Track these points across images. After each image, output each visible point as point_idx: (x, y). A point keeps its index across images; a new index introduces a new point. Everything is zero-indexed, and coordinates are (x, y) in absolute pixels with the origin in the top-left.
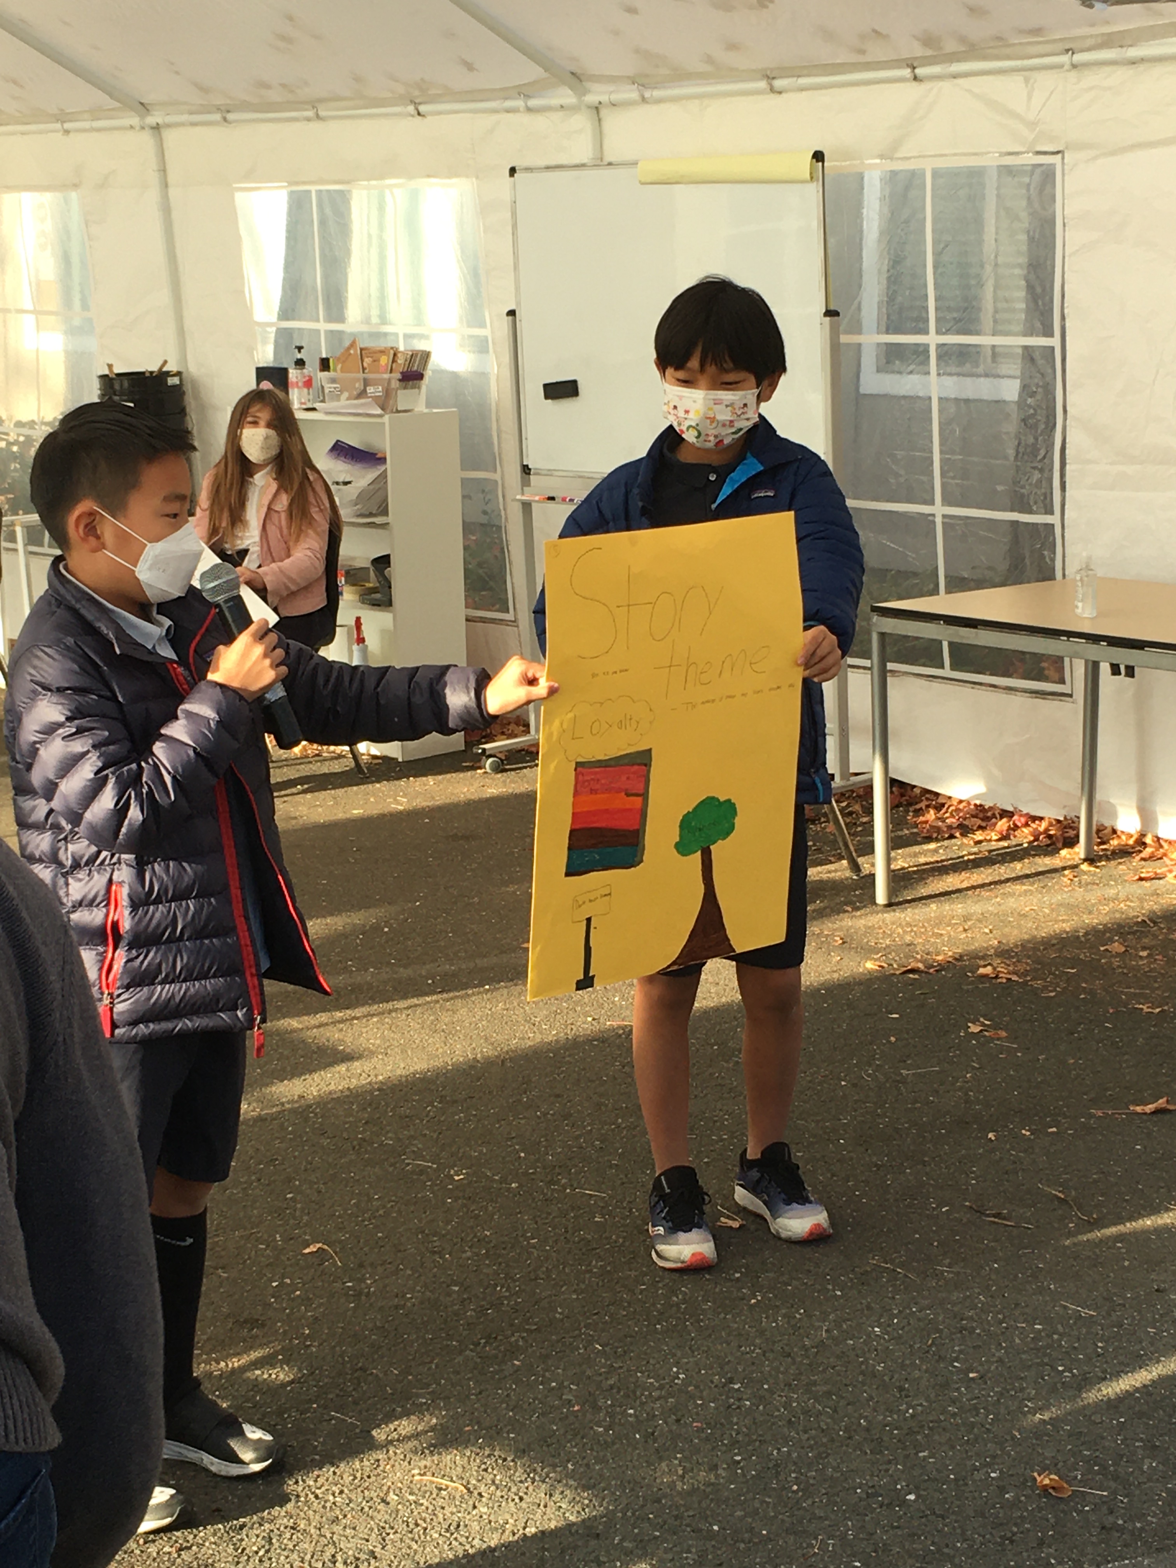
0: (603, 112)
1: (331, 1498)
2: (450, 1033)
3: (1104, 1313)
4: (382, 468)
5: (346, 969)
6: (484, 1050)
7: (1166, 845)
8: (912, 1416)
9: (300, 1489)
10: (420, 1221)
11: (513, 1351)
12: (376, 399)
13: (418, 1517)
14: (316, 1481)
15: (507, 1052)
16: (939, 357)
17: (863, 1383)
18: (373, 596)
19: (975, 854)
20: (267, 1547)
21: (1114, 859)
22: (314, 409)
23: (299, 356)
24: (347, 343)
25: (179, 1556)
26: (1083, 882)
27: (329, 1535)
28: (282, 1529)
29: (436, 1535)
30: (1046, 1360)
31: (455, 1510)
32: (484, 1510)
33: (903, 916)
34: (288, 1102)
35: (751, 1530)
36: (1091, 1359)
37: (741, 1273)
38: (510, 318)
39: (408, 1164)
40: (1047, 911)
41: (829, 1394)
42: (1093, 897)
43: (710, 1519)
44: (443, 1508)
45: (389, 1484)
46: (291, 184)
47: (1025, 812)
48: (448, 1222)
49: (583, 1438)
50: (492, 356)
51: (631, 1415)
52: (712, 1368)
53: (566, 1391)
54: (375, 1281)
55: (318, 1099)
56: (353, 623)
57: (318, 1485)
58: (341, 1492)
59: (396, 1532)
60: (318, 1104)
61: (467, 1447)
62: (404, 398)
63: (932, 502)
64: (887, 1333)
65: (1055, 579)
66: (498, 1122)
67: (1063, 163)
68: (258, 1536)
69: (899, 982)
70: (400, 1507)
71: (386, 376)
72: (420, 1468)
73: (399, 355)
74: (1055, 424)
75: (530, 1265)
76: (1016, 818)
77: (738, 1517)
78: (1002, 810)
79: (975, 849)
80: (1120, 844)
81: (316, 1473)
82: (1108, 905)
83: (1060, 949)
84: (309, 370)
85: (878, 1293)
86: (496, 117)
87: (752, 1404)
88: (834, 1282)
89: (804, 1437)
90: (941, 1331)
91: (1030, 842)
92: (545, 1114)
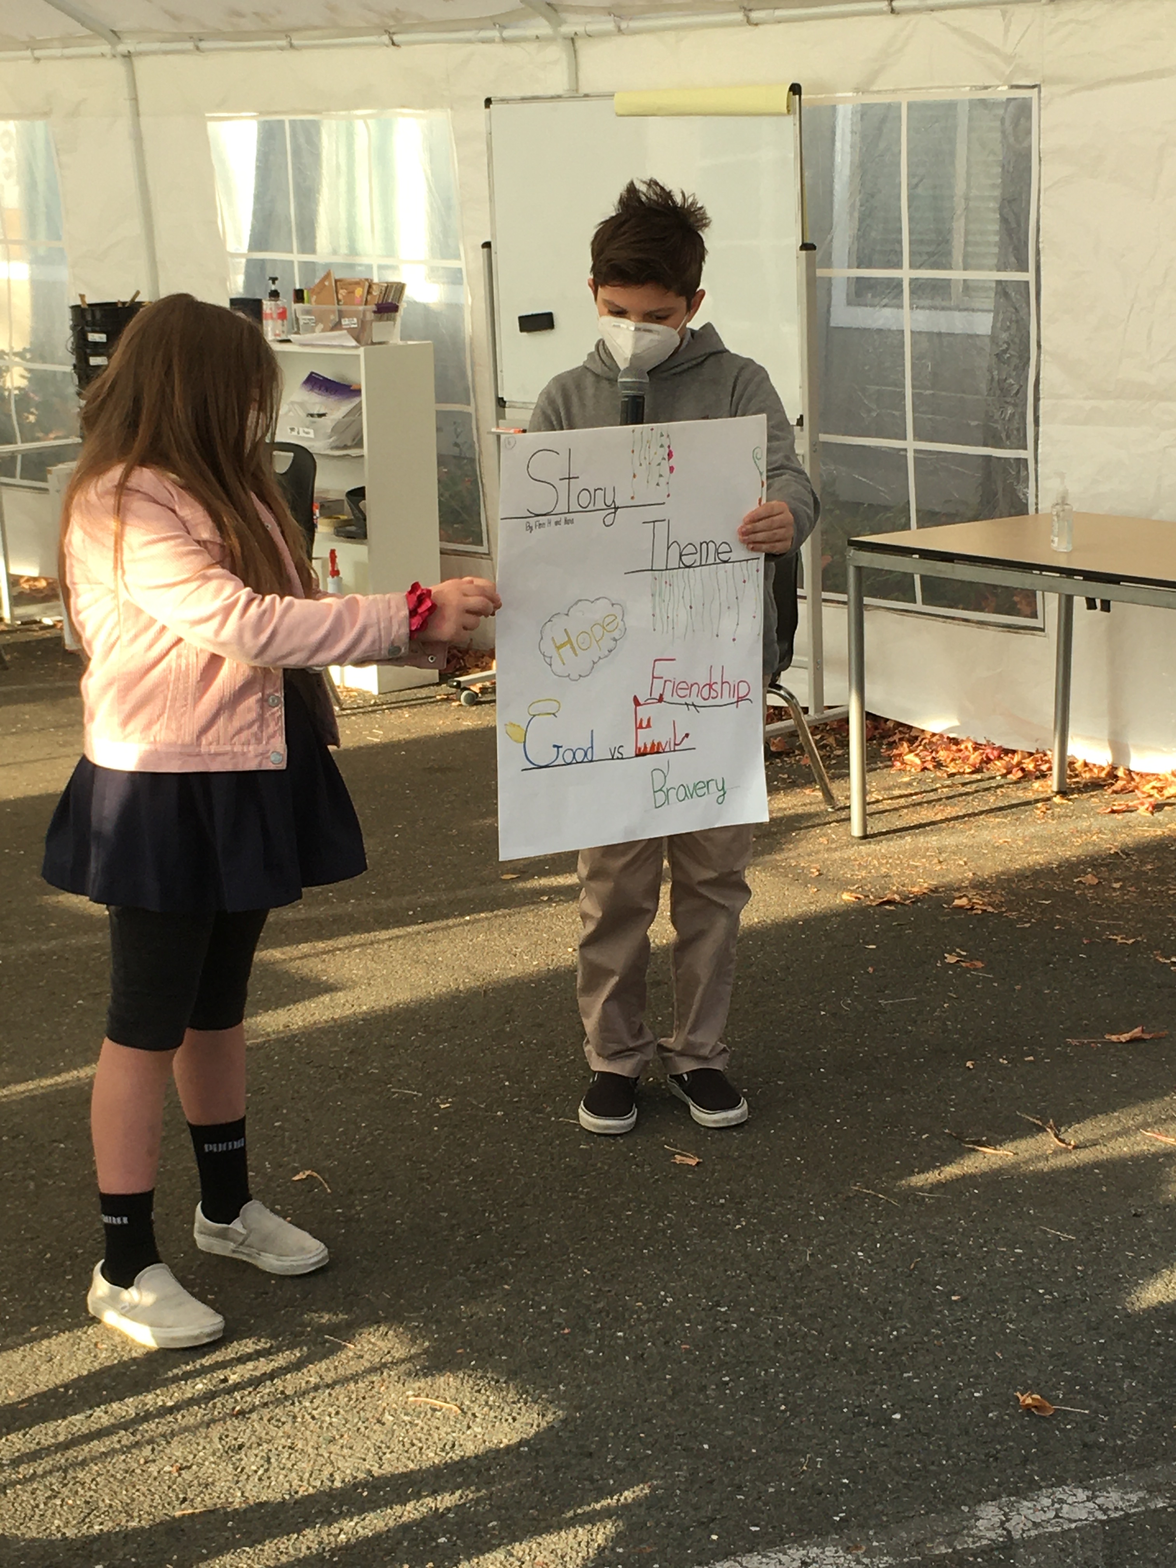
0: (579, 43)
1: (328, 1418)
2: (432, 963)
3: (1083, 1237)
4: (356, 401)
6: (465, 981)
7: (1137, 778)
8: (896, 1337)
9: (296, 1410)
10: (408, 1148)
11: (504, 1276)
12: (350, 330)
13: (413, 1437)
14: (312, 1402)
15: (489, 983)
16: (912, 292)
17: (848, 1306)
18: (349, 528)
19: (948, 786)
20: (266, 1466)
21: (1087, 792)
22: (288, 341)
23: (273, 288)
24: (321, 274)
25: (180, 1475)
26: (1056, 814)
27: (326, 1455)
28: (280, 1448)
29: (432, 1455)
30: (1027, 1283)
31: (449, 1430)
32: (478, 1430)
33: (878, 848)
34: (274, 1032)
35: (740, 1448)
36: (1071, 1282)
37: (725, 1198)
38: (486, 250)
39: (394, 1093)
40: (1021, 843)
41: (813, 1316)
42: (1066, 829)
43: (701, 1438)
44: (438, 1428)
45: (384, 1405)
46: (261, 113)
47: (997, 745)
48: (435, 1150)
49: (573, 1359)
50: (466, 288)
51: (620, 1337)
52: (698, 1291)
53: (556, 1314)
54: (364, 1207)
55: (303, 1029)
56: (327, 555)
57: (315, 1405)
58: (337, 1413)
59: (392, 1452)
60: (303, 1034)
61: (460, 1369)
62: (379, 330)
63: (905, 438)
64: (870, 1257)
65: (1027, 513)
66: (482, 1051)
67: (1039, 98)
68: (256, 1456)
69: (875, 913)
70: (395, 1427)
71: (361, 308)
72: (414, 1390)
73: (374, 287)
74: (1029, 359)
75: (517, 1192)
76: (988, 751)
77: (728, 1437)
78: (976, 743)
79: (948, 782)
80: (1092, 778)
81: (312, 1394)
82: (1080, 837)
83: (1034, 881)
84: (283, 301)
85: (861, 1218)
86: (471, 47)
87: (739, 1327)
88: (817, 1206)
89: (791, 1358)
90: (923, 1255)
91: (1004, 776)
92: (528, 1044)
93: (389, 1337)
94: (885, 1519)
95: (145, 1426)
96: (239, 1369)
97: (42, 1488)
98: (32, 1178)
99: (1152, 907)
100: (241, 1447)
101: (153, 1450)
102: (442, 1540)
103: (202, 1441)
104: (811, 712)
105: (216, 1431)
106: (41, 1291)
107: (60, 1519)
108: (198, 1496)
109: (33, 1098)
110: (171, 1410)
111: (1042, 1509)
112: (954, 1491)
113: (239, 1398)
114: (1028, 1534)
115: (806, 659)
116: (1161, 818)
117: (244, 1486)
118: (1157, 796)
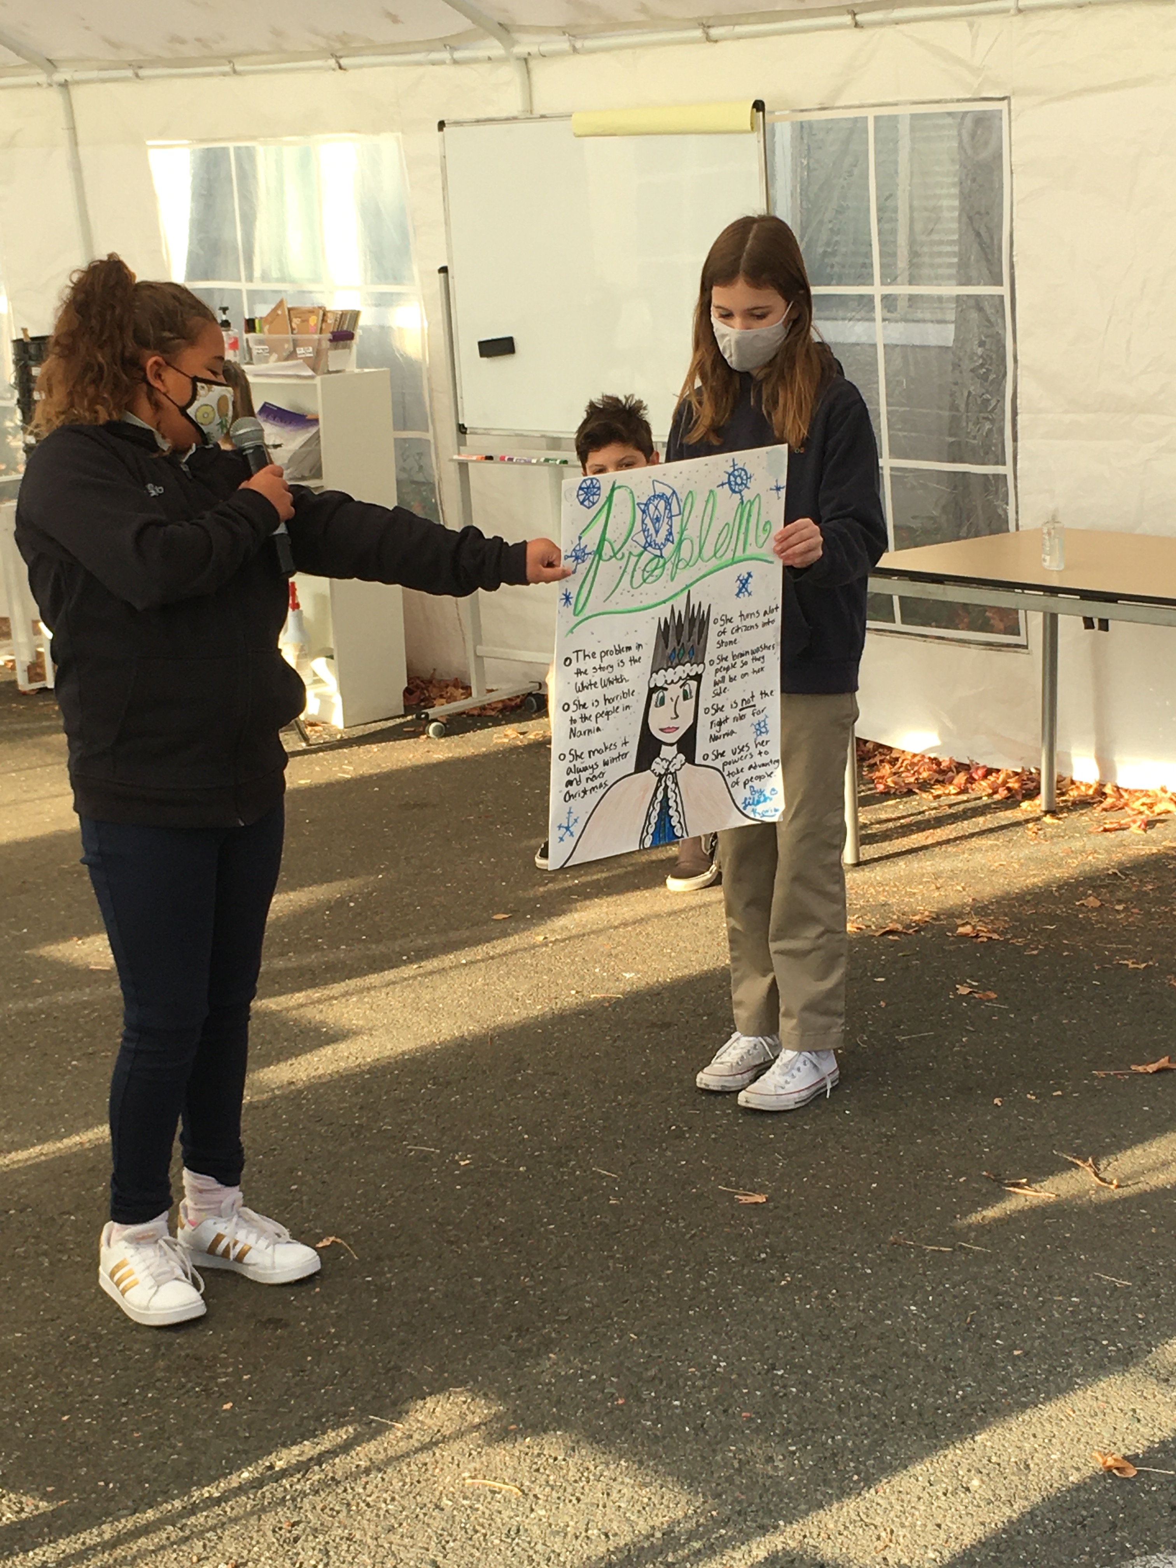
0: (532, 63)
1: (383, 1505)
2: (433, 1011)
3: (1139, 1283)
4: (313, 430)
5: (317, 947)
6: (470, 1028)
7: (1126, 795)
8: (963, 1398)
9: (350, 1497)
10: (432, 1210)
11: (547, 1343)
12: (306, 359)
13: (476, 1523)
14: (365, 1488)
15: (494, 1029)
16: (884, 308)
17: (908, 1365)
19: (935, 808)
20: (325, 1560)
21: (1075, 810)
24: (272, 303)
26: (1048, 835)
27: (387, 1545)
28: (338, 1540)
29: (497, 1542)
30: (1088, 1334)
31: (512, 1514)
32: (542, 1512)
33: (873, 875)
34: (278, 1088)
36: (1133, 1332)
37: (766, 1253)
38: (442, 275)
39: (411, 1151)
40: (1016, 866)
41: (874, 1377)
42: (1060, 848)
43: (774, 1514)
44: (500, 1512)
45: (441, 1488)
46: (202, 141)
47: (981, 764)
48: (460, 1210)
49: (632, 1433)
51: (676, 1407)
52: (752, 1354)
53: (607, 1384)
54: (395, 1274)
55: (307, 1083)
57: (368, 1492)
58: (393, 1499)
59: (454, 1541)
60: (308, 1089)
61: (514, 1447)
62: (335, 358)
64: (924, 1311)
66: (497, 1102)
67: (1009, 110)
68: (314, 1549)
69: (879, 944)
70: (455, 1512)
71: (316, 336)
72: (469, 1470)
73: (329, 315)
74: (1005, 374)
75: (551, 1252)
76: (973, 770)
78: (959, 764)
79: (935, 804)
80: (1079, 795)
81: (364, 1479)
82: (1076, 858)
83: (1036, 906)
84: (235, 331)
85: (909, 1270)
86: (421, 70)
87: (799, 1391)
88: (861, 1259)
89: (857, 1424)
90: (978, 1308)
91: (989, 796)
92: (542, 1093)
93: (437, 1413)
95: (193, 1519)
96: (285, 1453)
98: (45, 1254)
99: (1158, 930)
100: (296, 1539)
101: (205, 1546)
103: (254, 1535)
105: (269, 1520)
106: (68, 1376)
109: (37, 1166)
110: (218, 1501)
113: (288, 1486)
116: (1154, 835)
118: (1147, 812)
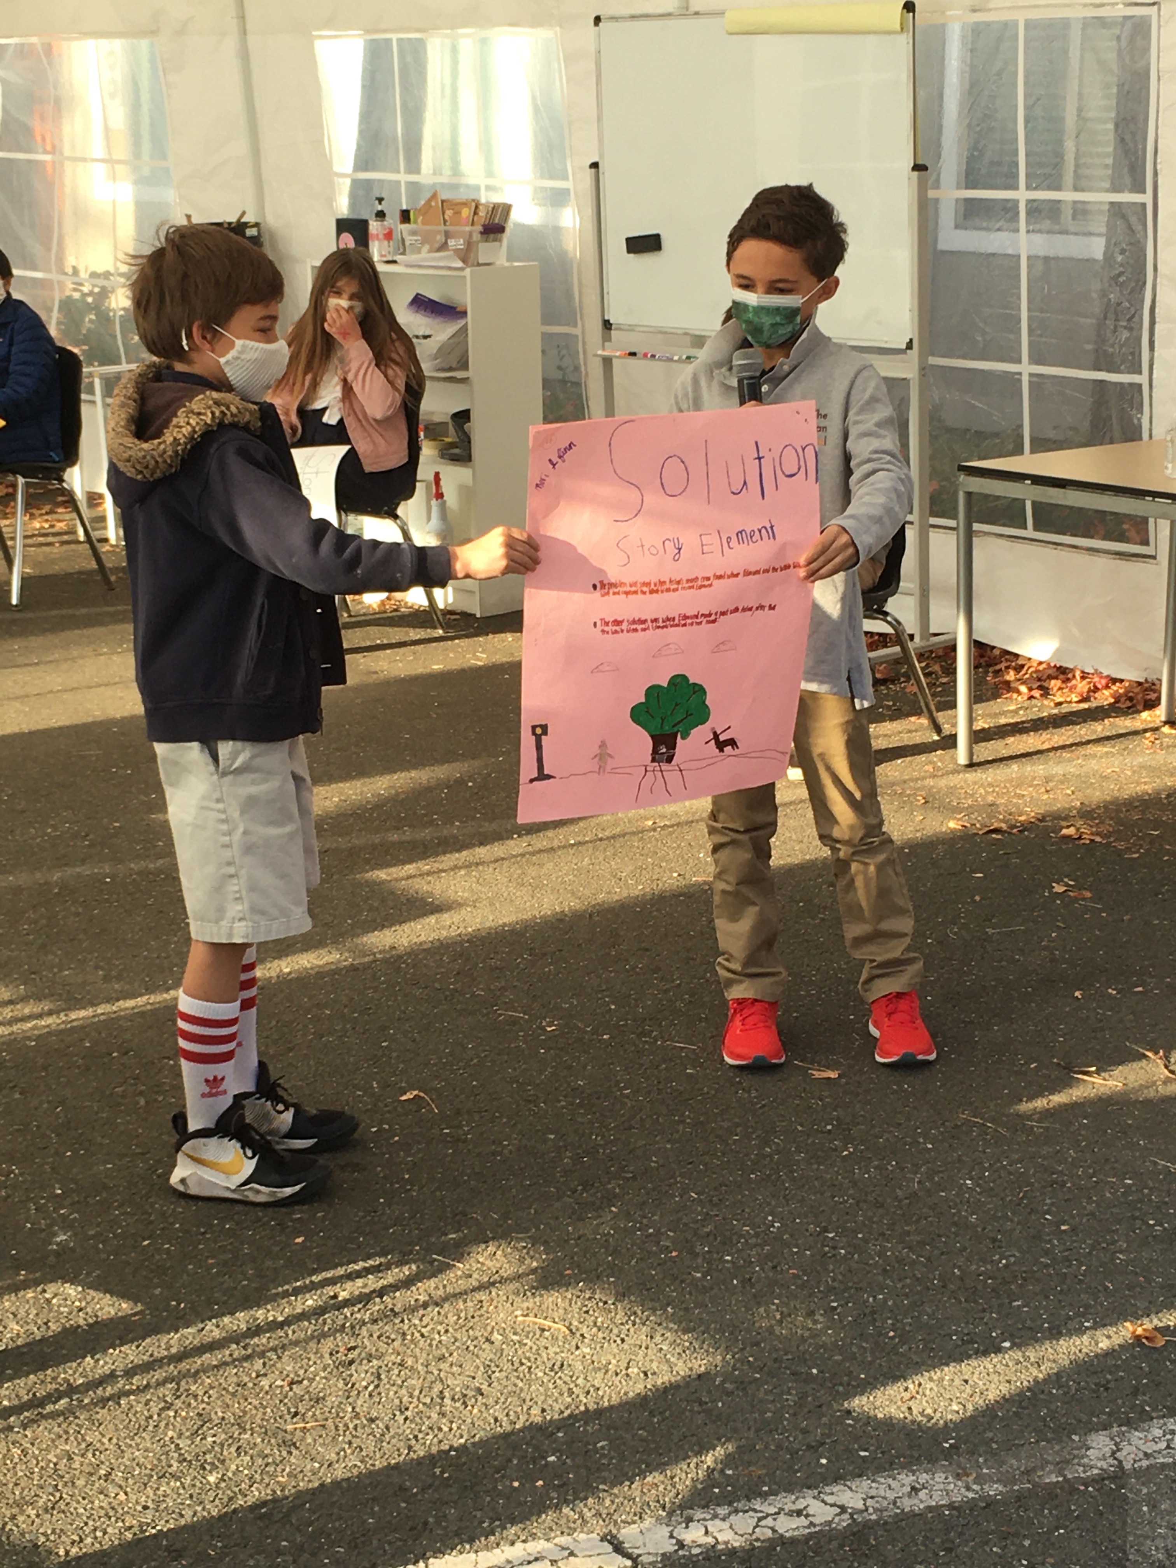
1: (437, 1336)
2: (538, 886)
4: (461, 323)
5: (432, 823)
6: (570, 904)
8: (1005, 1266)
9: (406, 1327)
10: (515, 1069)
11: (610, 1198)
12: (456, 251)
13: (522, 1356)
14: (421, 1320)
15: (594, 906)
16: (1029, 213)
17: (956, 1234)
18: (453, 451)
20: (376, 1382)
22: (394, 262)
23: (380, 208)
24: (428, 195)
25: (291, 1389)
26: (1165, 744)
27: (436, 1372)
28: (390, 1365)
29: (540, 1374)
30: (1137, 1214)
31: (558, 1350)
32: (587, 1350)
33: (984, 776)
34: (380, 952)
35: (849, 1374)
37: (832, 1125)
38: (593, 170)
39: (501, 1015)
40: (1129, 773)
41: (922, 1243)
42: (1174, 759)
43: (809, 1363)
44: (547, 1348)
45: (493, 1324)
46: (367, 32)
47: (1105, 674)
48: (541, 1072)
49: (682, 1282)
50: (574, 209)
51: (727, 1261)
52: (806, 1217)
53: (663, 1238)
54: (472, 1128)
55: (408, 950)
56: (431, 478)
57: (424, 1323)
58: (447, 1331)
59: (501, 1371)
60: (409, 954)
61: (567, 1291)
62: (485, 251)
63: (1019, 362)
64: (979, 1185)
65: (1141, 439)
66: (588, 974)
67: (1159, 15)
68: (367, 1372)
69: (981, 842)
70: (504, 1346)
71: (468, 229)
72: (522, 1309)
73: (481, 207)
74: (1145, 283)
75: (623, 1115)
76: (1096, 679)
77: (836, 1361)
78: (1083, 672)
79: (1055, 711)
81: (421, 1312)
83: (1143, 812)
84: (389, 222)
85: (969, 1146)
87: (847, 1253)
88: (925, 1135)
89: (899, 1286)
90: (1032, 1185)
91: (1112, 705)
92: (633, 968)
93: (498, 1256)
94: (994, 1446)
95: (256, 1340)
96: (349, 1285)
97: (155, 1399)
98: (141, 1093)
100: (351, 1362)
101: (264, 1364)
102: (552, 1459)
103: (312, 1356)
104: (917, 639)
105: (328, 1345)
106: (152, 1205)
107: (174, 1430)
108: (309, 1410)
109: (142, 1014)
110: (281, 1325)
111: (1153, 1440)
112: (1064, 1420)
113: (348, 1315)
114: (1139, 1464)
115: (912, 586)
117: (355, 1402)
